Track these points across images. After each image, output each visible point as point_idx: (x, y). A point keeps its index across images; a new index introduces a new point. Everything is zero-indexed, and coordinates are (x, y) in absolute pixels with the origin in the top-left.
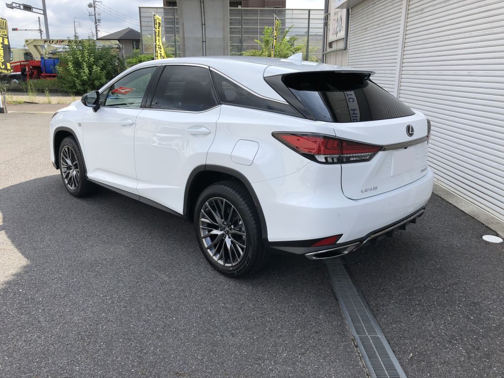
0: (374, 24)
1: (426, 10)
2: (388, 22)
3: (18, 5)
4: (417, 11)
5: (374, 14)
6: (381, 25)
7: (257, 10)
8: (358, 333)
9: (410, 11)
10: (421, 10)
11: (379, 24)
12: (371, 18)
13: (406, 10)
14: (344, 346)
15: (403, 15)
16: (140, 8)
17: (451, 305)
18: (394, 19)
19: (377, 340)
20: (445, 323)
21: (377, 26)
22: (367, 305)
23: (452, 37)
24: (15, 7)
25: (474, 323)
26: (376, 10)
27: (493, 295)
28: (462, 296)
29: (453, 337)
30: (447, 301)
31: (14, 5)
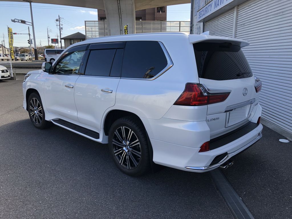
3: (18, 20)
4: (241, 25)
12: (217, 28)
13: (236, 24)
15: (234, 27)
16: (85, 21)
24: (16, 22)
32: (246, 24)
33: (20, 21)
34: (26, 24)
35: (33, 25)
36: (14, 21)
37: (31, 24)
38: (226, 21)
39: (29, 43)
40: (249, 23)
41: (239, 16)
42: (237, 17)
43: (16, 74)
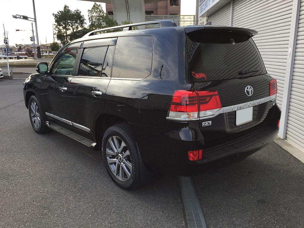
7: (163, 16)
9: (234, 20)
15: (230, 22)
24: (18, 18)
32: (240, 19)
33: (22, 17)
34: (28, 20)
35: (35, 21)
36: (15, 17)
37: (34, 20)
39: (31, 40)
41: (235, 10)
42: (233, 12)
43: (13, 73)
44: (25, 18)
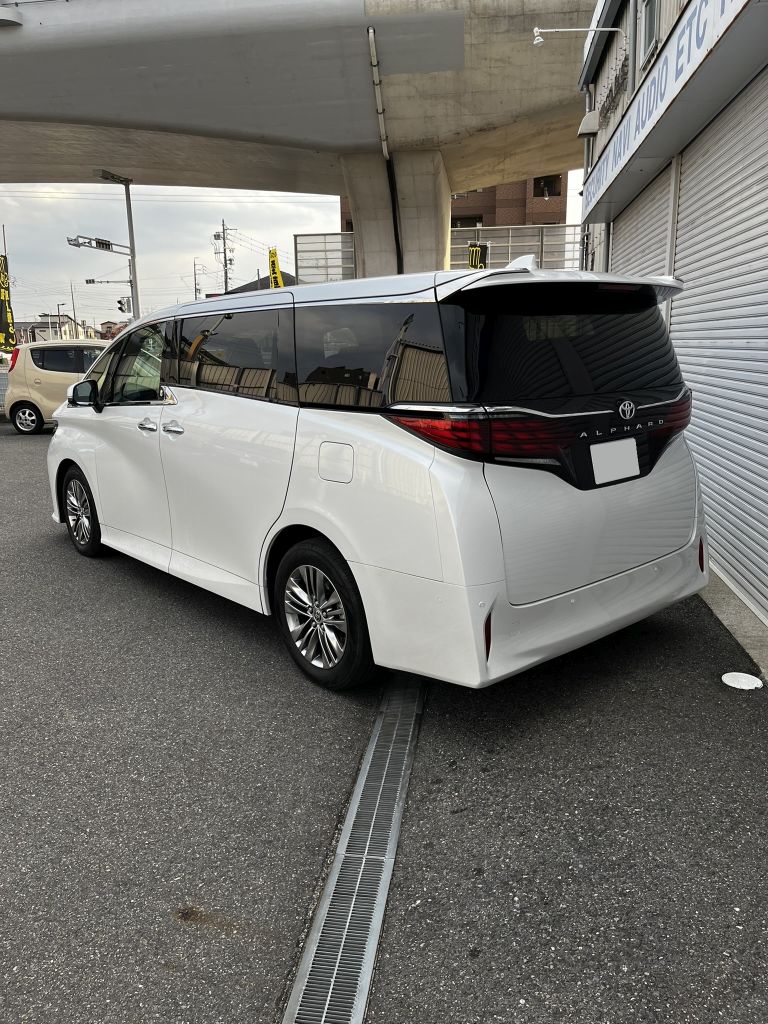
0: (638, 251)
1: (698, 222)
2: (654, 247)
3: (87, 241)
4: (687, 225)
5: (638, 232)
6: (647, 251)
7: (508, 229)
8: (349, 849)
9: (680, 225)
10: (693, 222)
11: (643, 251)
12: (635, 241)
13: (673, 223)
14: (301, 874)
15: (669, 233)
16: (296, 236)
17: (559, 810)
18: (660, 240)
19: (375, 867)
20: (521, 845)
21: (640, 256)
22: (404, 796)
23: (727, 273)
24: (83, 244)
25: (577, 851)
26: (639, 225)
27: (653, 797)
28: (591, 793)
29: (516, 876)
30: (558, 801)
31: (81, 240)
33: (94, 244)
34: (112, 251)
35: (132, 254)
36: (74, 243)
37: (128, 251)
38: (655, 213)
39: (120, 309)
40: (703, 219)
41: (683, 191)
42: (678, 196)
44: (104, 245)
